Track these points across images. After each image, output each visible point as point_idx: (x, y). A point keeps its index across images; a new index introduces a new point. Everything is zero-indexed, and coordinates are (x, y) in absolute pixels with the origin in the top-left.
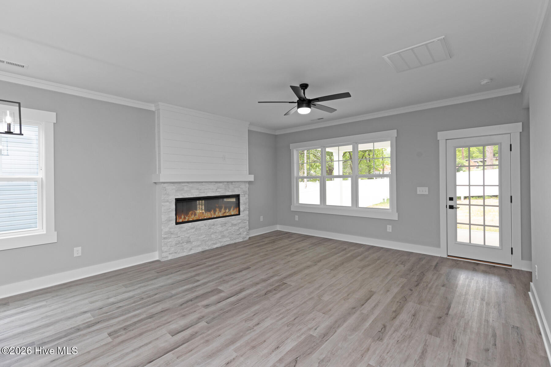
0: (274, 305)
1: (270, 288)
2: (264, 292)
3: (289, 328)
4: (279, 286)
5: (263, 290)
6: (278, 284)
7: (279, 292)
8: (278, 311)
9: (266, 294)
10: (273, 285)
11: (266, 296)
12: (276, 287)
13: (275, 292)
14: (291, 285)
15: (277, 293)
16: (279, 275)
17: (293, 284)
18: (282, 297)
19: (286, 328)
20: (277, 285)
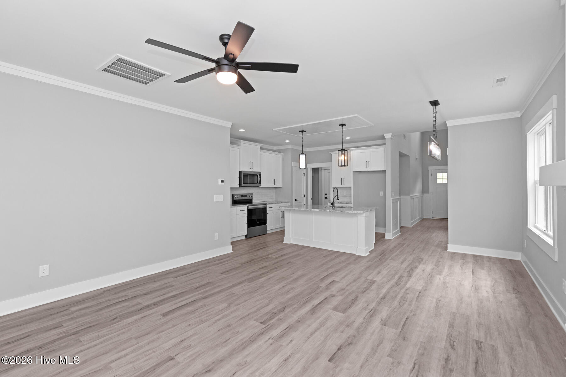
0: (274, 298)
1: (281, 315)
2: (287, 310)
3: (263, 285)
4: (271, 319)
5: (288, 312)
6: (271, 322)
7: (270, 311)
8: (270, 294)
9: (284, 308)
10: (278, 320)
11: (283, 306)
12: (274, 317)
13: (275, 311)
14: (255, 320)
15: (272, 309)
16: (271, 341)
17: (252, 322)
18: (267, 305)
19: (264, 285)
20: (273, 320)
